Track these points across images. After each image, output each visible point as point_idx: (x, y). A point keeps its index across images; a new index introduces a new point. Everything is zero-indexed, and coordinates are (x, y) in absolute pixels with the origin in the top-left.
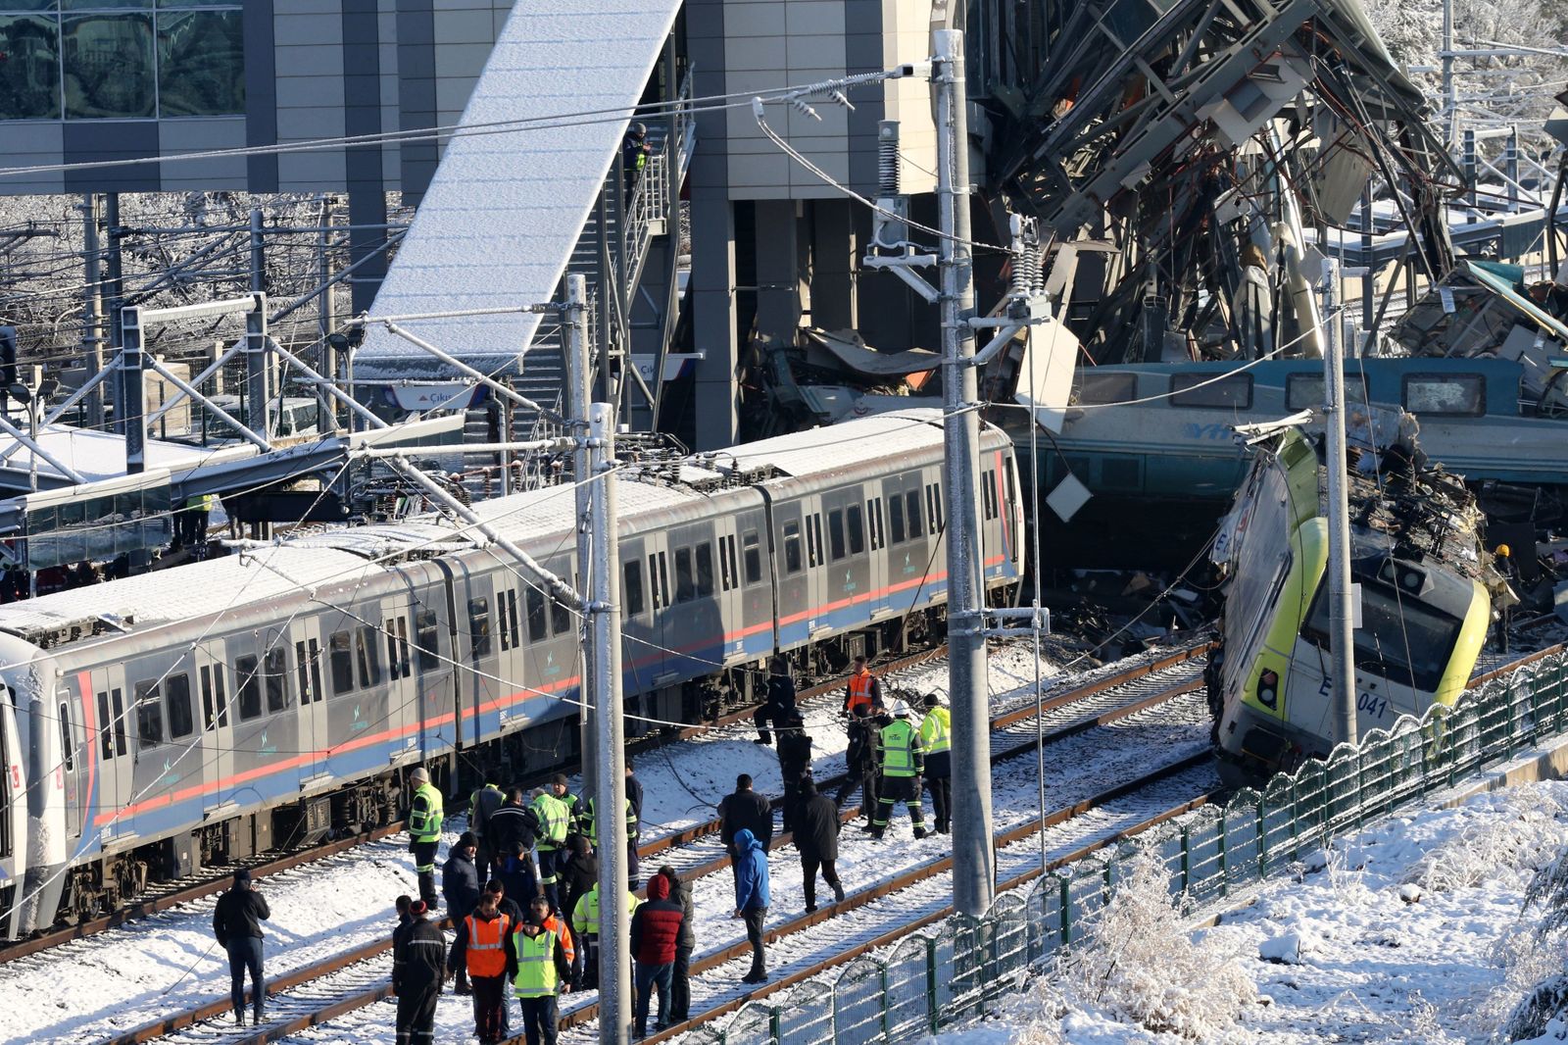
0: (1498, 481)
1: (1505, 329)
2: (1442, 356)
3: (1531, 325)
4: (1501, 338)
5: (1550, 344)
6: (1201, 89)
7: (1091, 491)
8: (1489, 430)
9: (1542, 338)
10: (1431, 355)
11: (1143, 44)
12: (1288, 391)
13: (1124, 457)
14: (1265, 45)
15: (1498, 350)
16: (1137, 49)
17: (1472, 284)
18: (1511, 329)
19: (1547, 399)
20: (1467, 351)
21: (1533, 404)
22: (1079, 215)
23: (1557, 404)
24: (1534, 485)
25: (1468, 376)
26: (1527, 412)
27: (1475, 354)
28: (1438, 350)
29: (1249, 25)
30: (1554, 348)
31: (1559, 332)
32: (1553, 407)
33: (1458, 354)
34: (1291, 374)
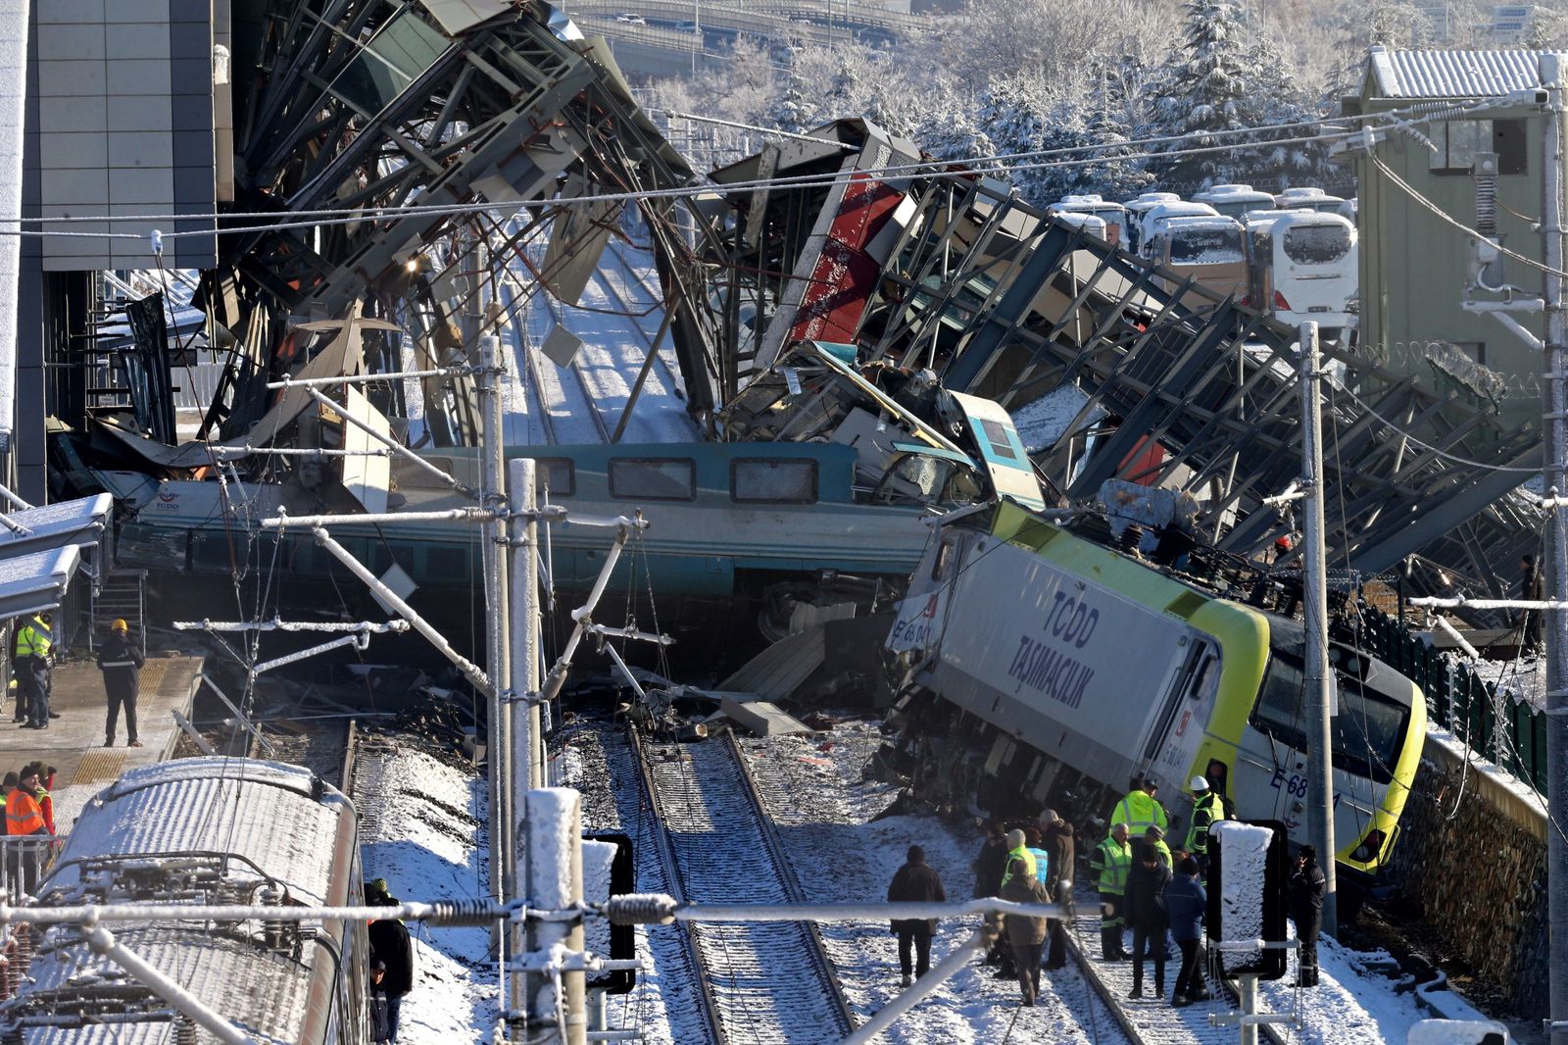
0: (838, 572)
1: (842, 413)
2: (771, 440)
3: (873, 408)
4: (836, 422)
5: (891, 428)
6: (475, 159)
7: (416, 582)
8: (823, 517)
9: (885, 421)
10: (760, 439)
11: (391, 112)
12: (611, 477)
13: (450, 546)
14: (541, 113)
15: (829, 433)
16: (385, 117)
17: (812, 364)
18: (849, 410)
19: (886, 485)
20: (796, 435)
21: (868, 490)
22: (347, 292)
23: (895, 491)
24: (875, 575)
25: (800, 461)
26: (861, 499)
27: (807, 438)
28: (765, 433)
29: (520, 94)
30: (896, 432)
31: (904, 416)
32: (891, 493)
33: (788, 439)
34: (613, 459)
